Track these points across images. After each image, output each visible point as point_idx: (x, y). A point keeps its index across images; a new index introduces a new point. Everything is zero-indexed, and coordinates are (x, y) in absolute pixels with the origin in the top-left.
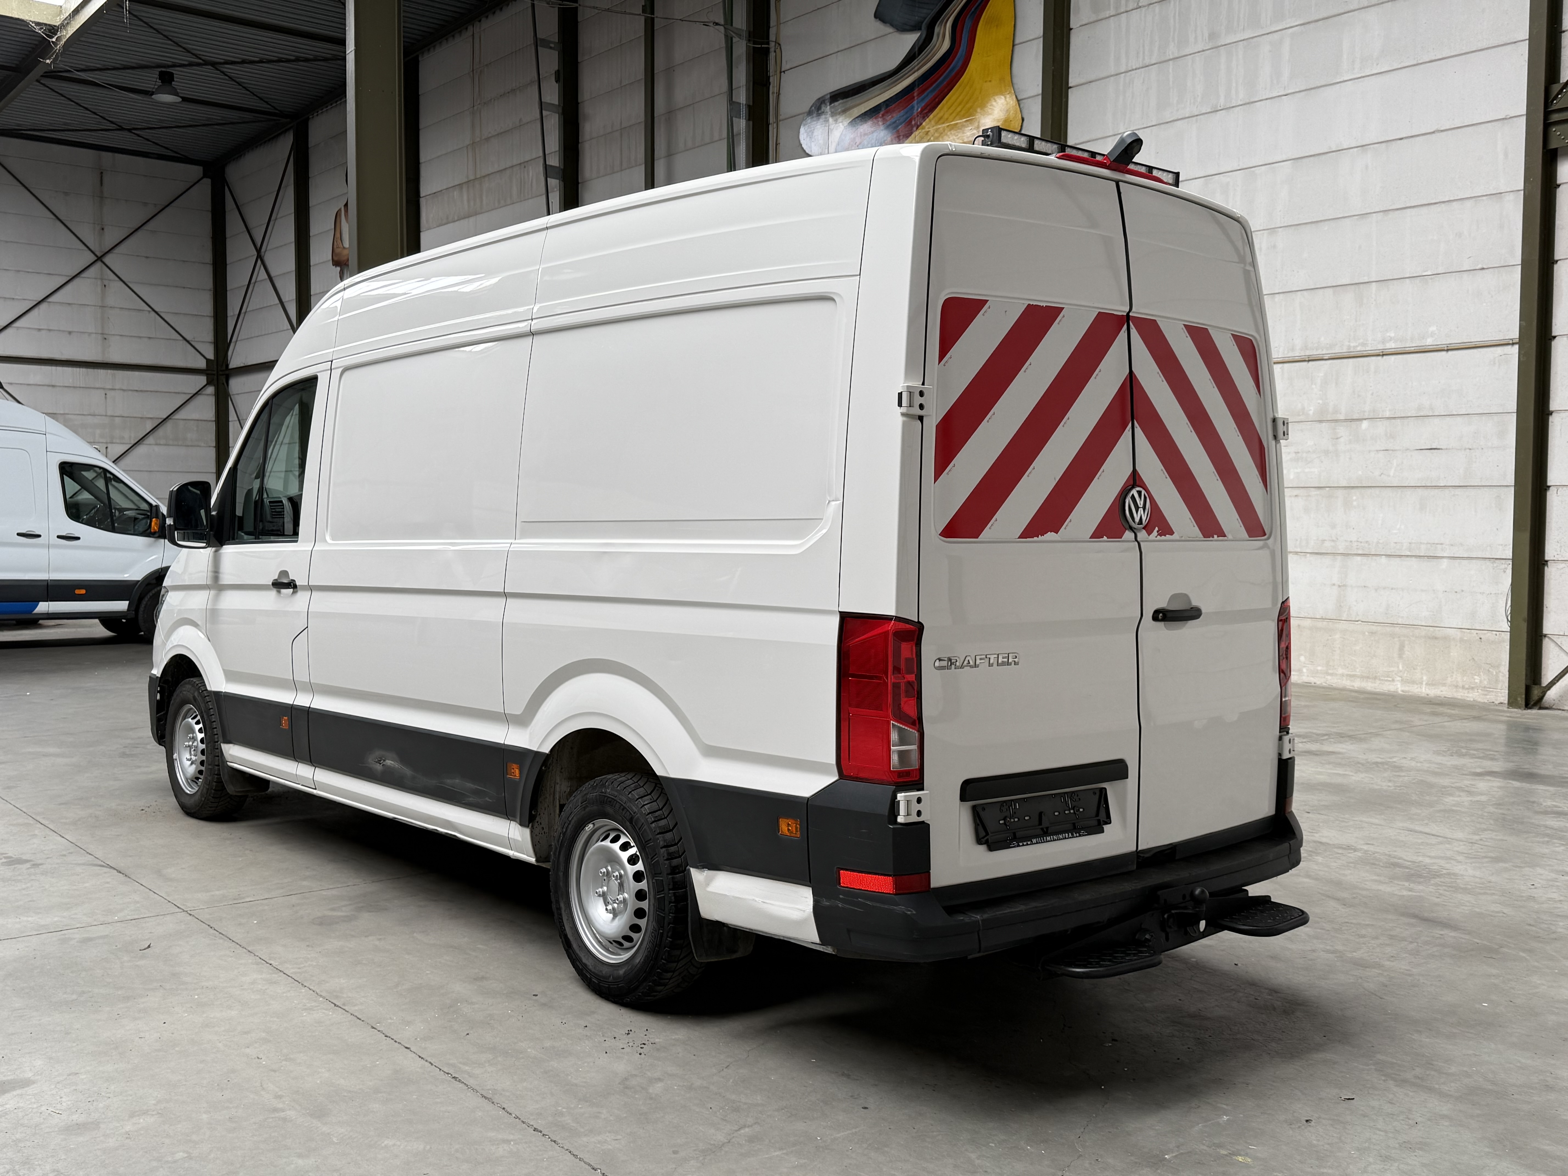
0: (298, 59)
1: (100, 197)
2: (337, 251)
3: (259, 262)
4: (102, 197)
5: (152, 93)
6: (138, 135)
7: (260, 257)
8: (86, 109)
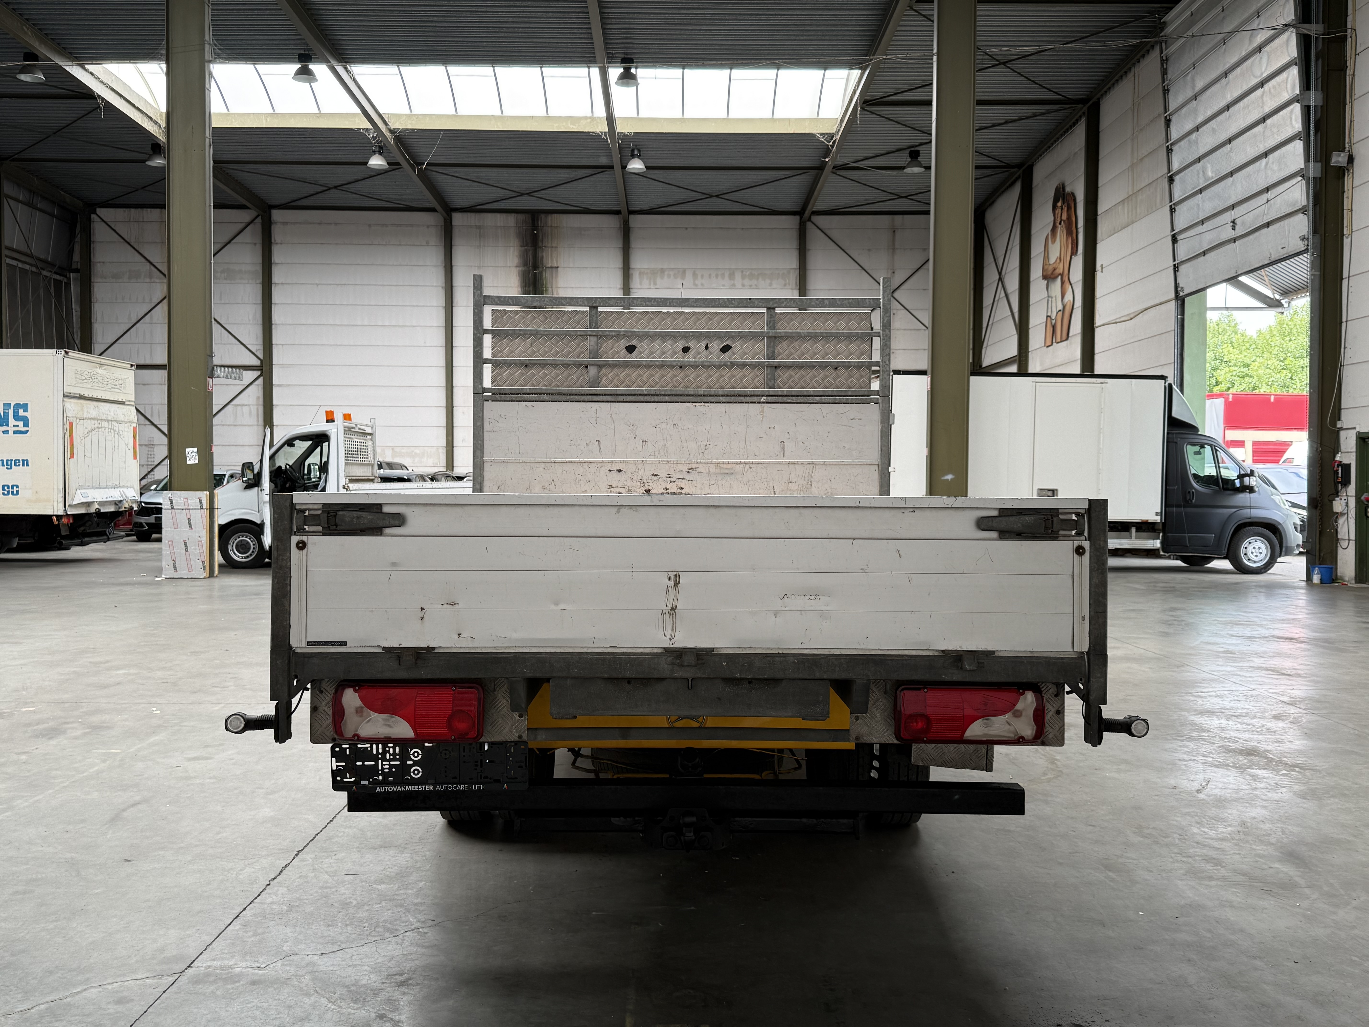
0: (1007, 122)
1: (892, 248)
2: (1046, 267)
3: (1000, 283)
4: (894, 249)
5: (904, 168)
6: (912, 200)
7: (1001, 279)
8: (871, 187)
